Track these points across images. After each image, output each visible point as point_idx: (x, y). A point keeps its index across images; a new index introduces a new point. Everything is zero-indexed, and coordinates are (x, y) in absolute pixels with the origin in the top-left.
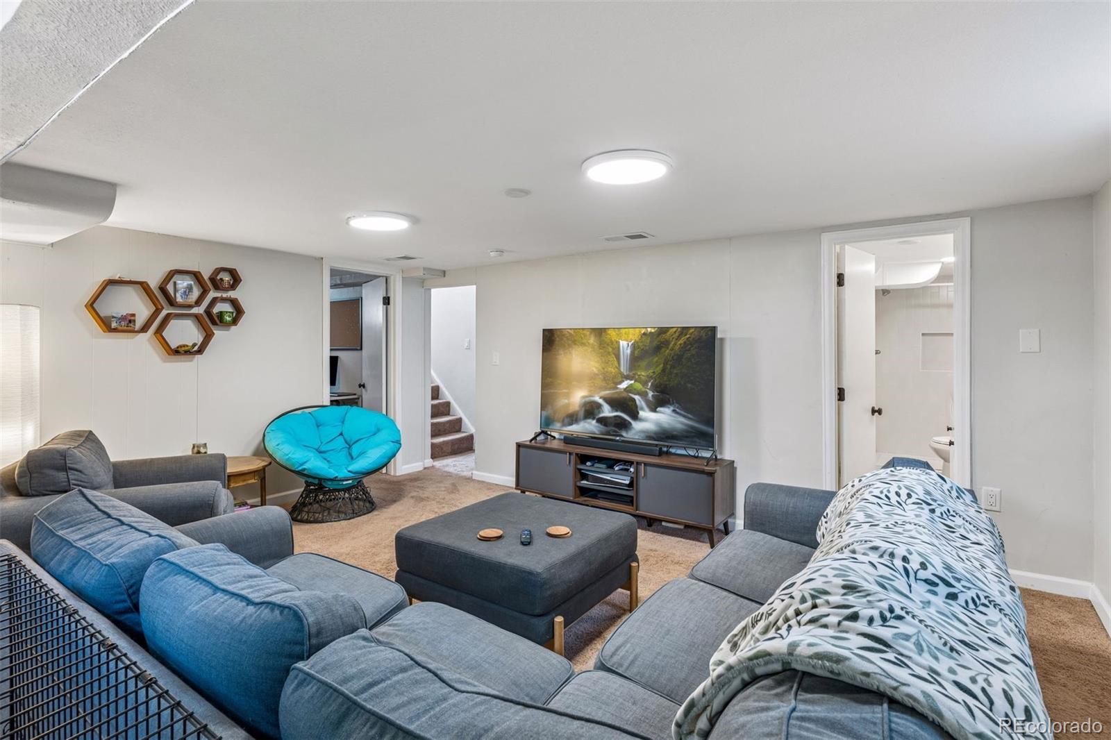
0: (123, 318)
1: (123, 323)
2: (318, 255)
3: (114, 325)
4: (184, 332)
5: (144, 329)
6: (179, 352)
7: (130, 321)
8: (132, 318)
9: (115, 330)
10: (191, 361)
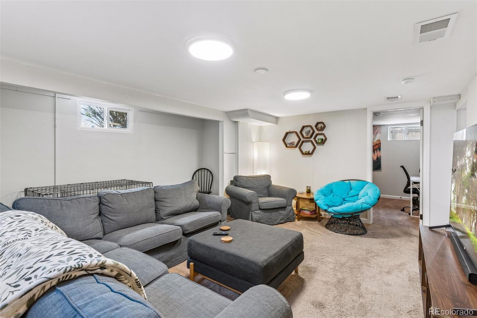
0: (291, 143)
1: (291, 145)
2: (364, 107)
3: (288, 146)
4: (308, 147)
5: (296, 147)
6: (309, 154)
7: (293, 144)
8: (294, 143)
9: (288, 147)
10: (311, 157)
